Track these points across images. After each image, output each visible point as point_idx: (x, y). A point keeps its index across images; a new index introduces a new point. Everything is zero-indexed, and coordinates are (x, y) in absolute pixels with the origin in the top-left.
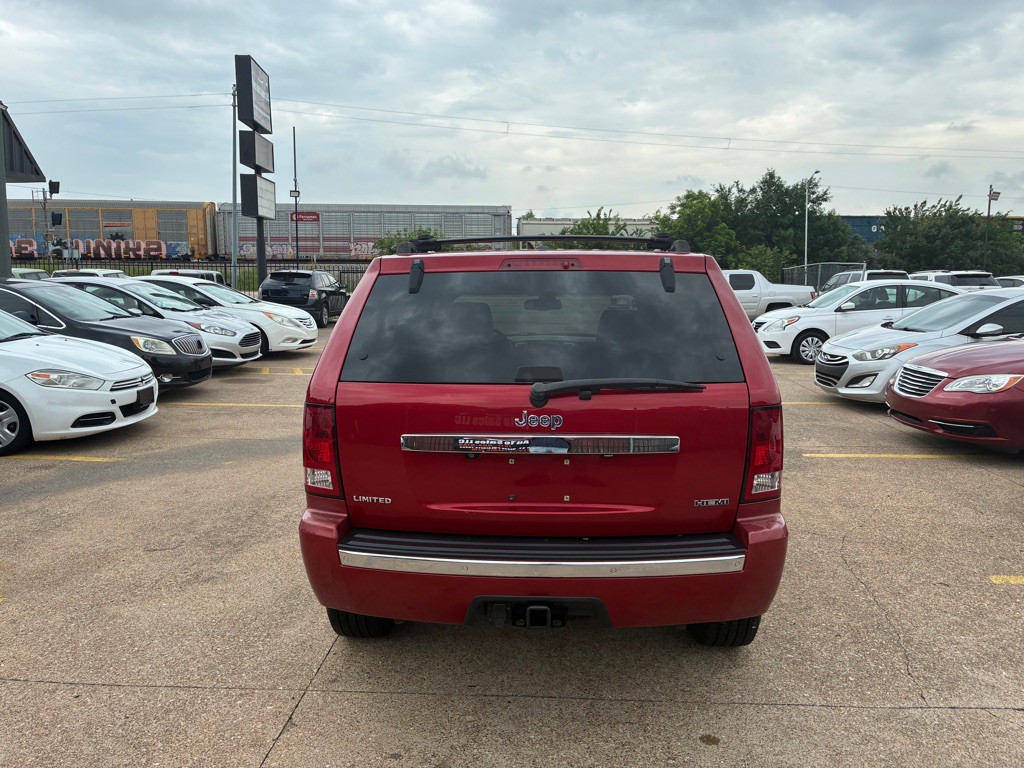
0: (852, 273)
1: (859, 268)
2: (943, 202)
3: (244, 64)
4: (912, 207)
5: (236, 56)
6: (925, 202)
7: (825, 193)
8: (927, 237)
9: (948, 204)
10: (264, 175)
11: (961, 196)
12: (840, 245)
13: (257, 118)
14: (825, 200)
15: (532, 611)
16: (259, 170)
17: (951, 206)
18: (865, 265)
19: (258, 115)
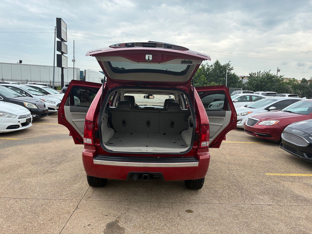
0: (238, 91)
1: (240, 90)
2: (265, 72)
3: (59, 21)
4: (256, 73)
5: (57, 18)
6: (260, 72)
7: (232, 68)
8: (261, 81)
9: (267, 72)
10: (64, 55)
11: (270, 70)
12: (236, 83)
13: (62, 37)
14: (232, 70)
15: (144, 176)
16: (62, 53)
17: (267, 73)
18: (242, 89)
19: (63, 36)
